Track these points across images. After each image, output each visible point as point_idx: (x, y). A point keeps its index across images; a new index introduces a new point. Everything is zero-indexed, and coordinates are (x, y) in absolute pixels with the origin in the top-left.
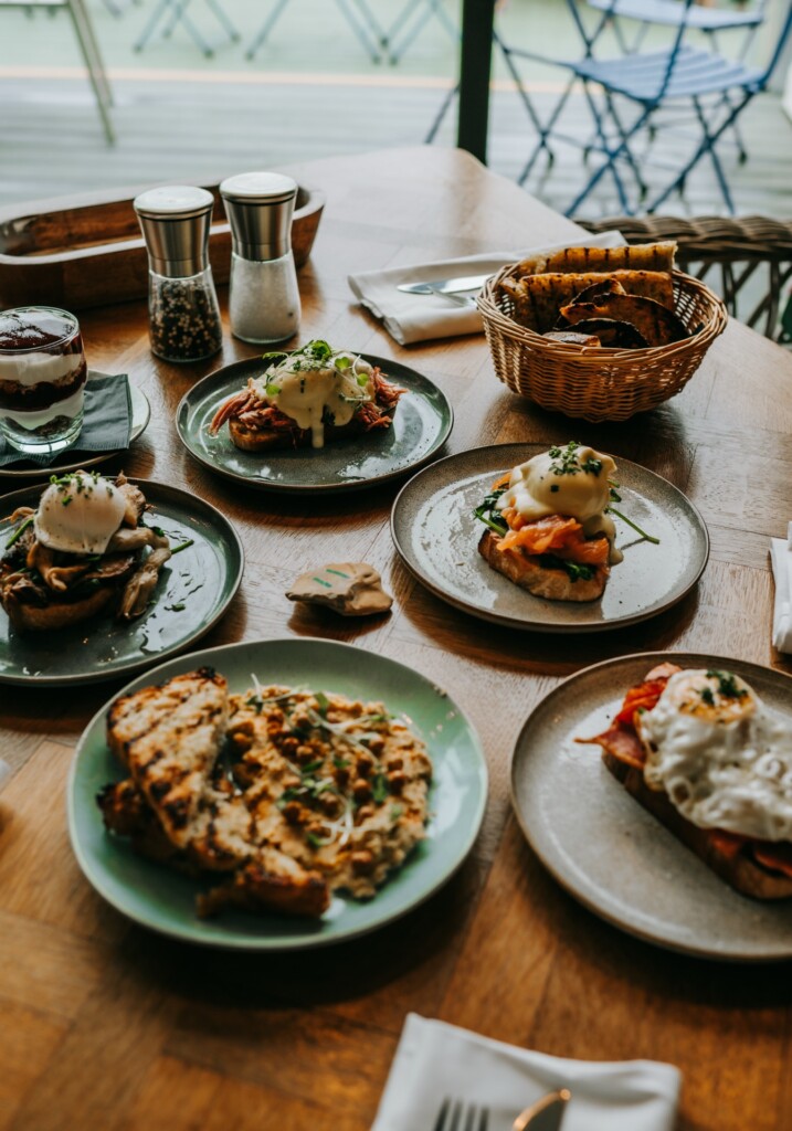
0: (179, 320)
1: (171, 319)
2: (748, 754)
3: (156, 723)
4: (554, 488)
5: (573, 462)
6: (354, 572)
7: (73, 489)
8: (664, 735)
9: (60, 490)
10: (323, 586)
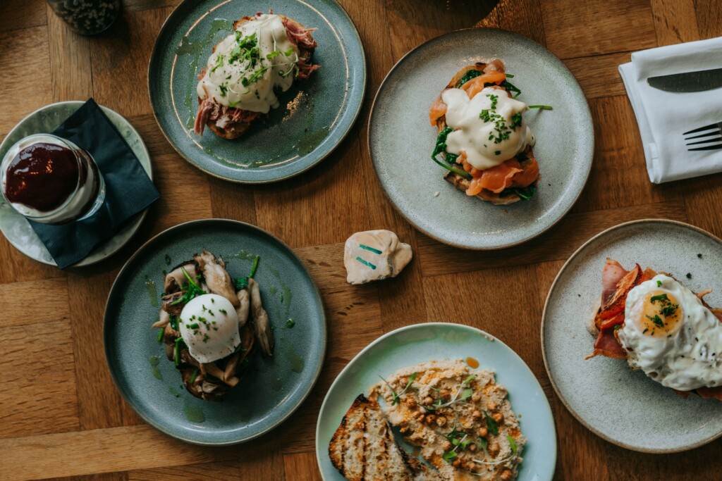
0: (88, 15)
1: (80, 19)
2: (687, 348)
3: (364, 459)
4: (498, 153)
5: (504, 128)
6: (381, 244)
7: (203, 329)
8: (636, 346)
9: (196, 333)
10: (370, 268)
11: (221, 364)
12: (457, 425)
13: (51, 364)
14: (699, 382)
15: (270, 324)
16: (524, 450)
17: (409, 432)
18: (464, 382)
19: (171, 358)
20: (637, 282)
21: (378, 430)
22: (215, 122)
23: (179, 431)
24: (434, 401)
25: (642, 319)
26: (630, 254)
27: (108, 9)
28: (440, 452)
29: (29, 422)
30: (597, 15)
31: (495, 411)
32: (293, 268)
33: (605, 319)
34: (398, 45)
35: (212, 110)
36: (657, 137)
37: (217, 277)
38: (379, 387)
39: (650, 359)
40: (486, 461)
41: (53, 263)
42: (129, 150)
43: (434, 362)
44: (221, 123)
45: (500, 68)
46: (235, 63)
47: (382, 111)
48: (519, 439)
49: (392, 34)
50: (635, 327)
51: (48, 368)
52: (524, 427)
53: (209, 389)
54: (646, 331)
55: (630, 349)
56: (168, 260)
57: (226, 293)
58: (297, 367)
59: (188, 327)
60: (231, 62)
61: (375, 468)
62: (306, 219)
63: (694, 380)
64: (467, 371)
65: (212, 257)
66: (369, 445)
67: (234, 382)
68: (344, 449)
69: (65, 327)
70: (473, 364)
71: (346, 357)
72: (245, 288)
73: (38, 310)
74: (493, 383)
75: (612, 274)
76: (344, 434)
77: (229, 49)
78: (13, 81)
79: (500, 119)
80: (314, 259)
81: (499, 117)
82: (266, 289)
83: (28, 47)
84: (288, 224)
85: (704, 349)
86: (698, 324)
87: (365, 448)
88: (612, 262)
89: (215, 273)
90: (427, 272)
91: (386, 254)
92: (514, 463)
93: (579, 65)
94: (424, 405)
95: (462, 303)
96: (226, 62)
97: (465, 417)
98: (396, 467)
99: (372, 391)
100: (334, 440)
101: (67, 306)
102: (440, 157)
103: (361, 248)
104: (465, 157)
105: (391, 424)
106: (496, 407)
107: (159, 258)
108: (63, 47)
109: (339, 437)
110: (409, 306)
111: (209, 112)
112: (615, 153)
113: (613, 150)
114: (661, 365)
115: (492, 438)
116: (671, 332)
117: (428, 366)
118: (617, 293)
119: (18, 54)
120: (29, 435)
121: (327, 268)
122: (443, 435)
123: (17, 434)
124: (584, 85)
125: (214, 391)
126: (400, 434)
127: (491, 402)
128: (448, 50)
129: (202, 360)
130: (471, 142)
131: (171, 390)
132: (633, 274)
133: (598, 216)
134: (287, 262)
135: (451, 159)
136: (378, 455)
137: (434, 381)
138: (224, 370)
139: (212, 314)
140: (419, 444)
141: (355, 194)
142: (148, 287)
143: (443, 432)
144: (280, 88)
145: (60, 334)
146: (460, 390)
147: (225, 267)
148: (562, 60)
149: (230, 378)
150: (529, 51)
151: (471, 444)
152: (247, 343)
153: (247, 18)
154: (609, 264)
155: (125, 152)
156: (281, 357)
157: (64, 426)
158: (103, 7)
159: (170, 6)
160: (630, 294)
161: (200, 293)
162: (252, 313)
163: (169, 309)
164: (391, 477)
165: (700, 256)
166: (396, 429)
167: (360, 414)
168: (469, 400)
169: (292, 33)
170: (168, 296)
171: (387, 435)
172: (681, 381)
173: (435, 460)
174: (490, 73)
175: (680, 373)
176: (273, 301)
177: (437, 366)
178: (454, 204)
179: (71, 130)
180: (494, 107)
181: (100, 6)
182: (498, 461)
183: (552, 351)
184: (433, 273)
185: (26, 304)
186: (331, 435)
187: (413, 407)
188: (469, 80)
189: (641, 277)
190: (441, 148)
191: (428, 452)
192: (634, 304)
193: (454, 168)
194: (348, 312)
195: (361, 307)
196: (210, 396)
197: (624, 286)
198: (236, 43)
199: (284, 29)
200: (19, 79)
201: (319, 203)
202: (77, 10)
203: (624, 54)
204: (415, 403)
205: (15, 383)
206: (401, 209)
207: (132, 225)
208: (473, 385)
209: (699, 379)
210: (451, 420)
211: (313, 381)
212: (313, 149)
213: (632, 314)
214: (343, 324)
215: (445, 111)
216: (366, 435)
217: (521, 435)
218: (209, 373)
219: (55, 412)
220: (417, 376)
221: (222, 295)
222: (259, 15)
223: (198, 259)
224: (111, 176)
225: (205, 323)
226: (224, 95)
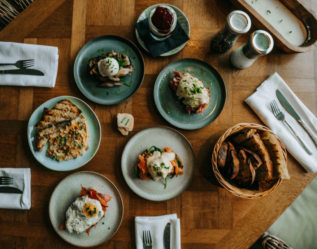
0: (217, 40)
1: (217, 38)
2: (78, 217)
3: (62, 110)
4: (150, 166)
5: (158, 170)
6: (128, 126)
7: (108, 64)
8: (82, 201)
9: (107, 62)
10: (121, 121)
11: (97, 70)
12: (68, 141)
13: (107, 19)
14: (68, 219)
15: (108, 87)
16: (58, 161)
17: (68, 125)
18: (81, 145)
19: (102, 55)
20: (102, 205)
21: (70, 115)
22: (176, 78)
23: (80, 55)
24: (76, 134)
25: (89, 204)
26: (113, 205)
27: (219, 48)
28: (61, 134)
29: (91, 10)
30: (195, 210)
31: (70, 153)
32: (125, 97)
33: (93, 193)
34: (194, 141)
35: (180, 77)
36: (150, 222)
37: (124, 71)
38: (84, 118)
39: (77, 204)
40: (56, 148)
41: (138, 21)
42: (171, 49)
43: (89, 137)
44: (175, 80)
45: (180, 173)
46: (193, 86)
47: (172, 133)
48: (61, 159)
49: (198, 140)
50: (88, 201)
51: (106, 17)
52: (65, 162)
53: (90, 65)
54: (86, 204)
55: (82, 199)
56: (134, 58)
57: (118, 74)
58: (94, 94)
59: (109, 60)
60: (193, 84)
61: (58, 113)
62: (141, 103)
63: (68, 217)
64: (84, 146)
65: (131, 71)
66: (66, 112)
67: (91, 73)
68: (66, 104)
69: (118, 24)
70: (87, 149)
71: (95, 110)
72: (120, 80)
73: (125, 16)
74: (80, 154)
75: (107, 198)
76: (70, 105)
77: (198, 84)
78: (200, 15)
79: (161, 169)
80: (128, 104)
81: (162, 169)
82: (120, 87)
83: (211, 21)
84: (140, 98)
85: (77, 222)
86: (85, 222)
87: (65, 111)
88: (111, 198)
89: (126, 71)
90: (118, 139)
91: (125, 127)
92: (54, 156)
93: (179, 200)
94: (76, 131)
95: (107, 149)
96: (194, 83)
97: (70, 144)
98: (58, 119)
99: (83, 116)
100: (69, 101)
101: (125, 25)
102: (153, 149)
103: (128, 119)
104: (151, 156)
105: (71, 120)
106: (71, 154)
107: (135, 55)
108: (209, 33)
109: (70, 103)
110: (108, 132)
111: (179, 76)
112: (147, 207)
113: (149, 206)
114: (75, 208)
115: (63, 151)
116: (84, 213)
117: (88, 135)
118: (100, 198)
119: (209, 18)
120: (87, 9)
121: (124, 108)
122: (66, 136)
123: (88, 6)
124: (171, 200)
125: (90, 67)
126: (68, 122)
127: (73, 152)
128: (190, 157)
129: (99, 63)
130: (156, 159)
131: (93, 54)
132: (105, 204)
133: (128, 198)
134: (127, 95)
135: (152, 152)
136: (62, 114)
137: (82, 135)
138: (95, 70)
139: (111, 68)
140: (64, 128)
141: (147, 120)
142: (127, 51)
143: (67, 136)
144: (184, 100)
145: (116, 23)
146: (78, 143)
147: (127, 75)
148: (181, 194)
149: (93, 72)
150: (185, 184)
151: (62, 144)
152: (103, 79)
153: (209, 92)
154: (110, 197)
155: (170, 48)
156: (98, 89)
157: (88, 21)
158: (220, 46)
159: (219, 68)
160: (99, 202)
161: (120, 66)
162: (113, 82)
163: (117, 55)
164: (55, 117)
165: (109, 228)
166: (70, 121)
167: (76, 110)
168: (75, 145)
169: (201, 106)
170: (120, 55)
171: (68, 118)
172: (69, 213)
173: (59, 132)
174: (179, 170)
175: (71, 213)
176: (116, 90)
177: (88, 137)
178: (138, 151)
179: (180, 32)
180: (165, 167)
181: (220, 45)
182: (55, 151)
183: (87, 175)
184: (117, 141)
185: (127, 13)
186: (71, 101)
187: (76, 128)
188: (177, 162)
189: (104, 207)
190: (156, 149)
191: (62, 130)
192: (95, 202)
193: (149, 152)
194: (109, 112)
195: (110, 117)
196: (88, 65)
197: (102, 201)
198: (200, 87)
199: (203, 104)
200: (201, 17)
201: (145, 109)
202: (219, 37)
203: (180, 216)
204: (77, 129)
205: (103, 7)
206: (139, 133)
207: (146, 48)
208: (80, 147)
209: (69, 219)
210: (70, 139)
211: (89, 98)
212: (163, 108)
213: (92, 201)
214: (106, 111)
215: (168, 152)
216: (69, 112)
217: (62, 160)
218: (95, 66)
219: (93, 18)
220: (85, 130)
221: (118, 72)
222: (209, 96)
223: (131, 67)
224: (164, 43)
225: (109, 65)
226: (183, 81)
